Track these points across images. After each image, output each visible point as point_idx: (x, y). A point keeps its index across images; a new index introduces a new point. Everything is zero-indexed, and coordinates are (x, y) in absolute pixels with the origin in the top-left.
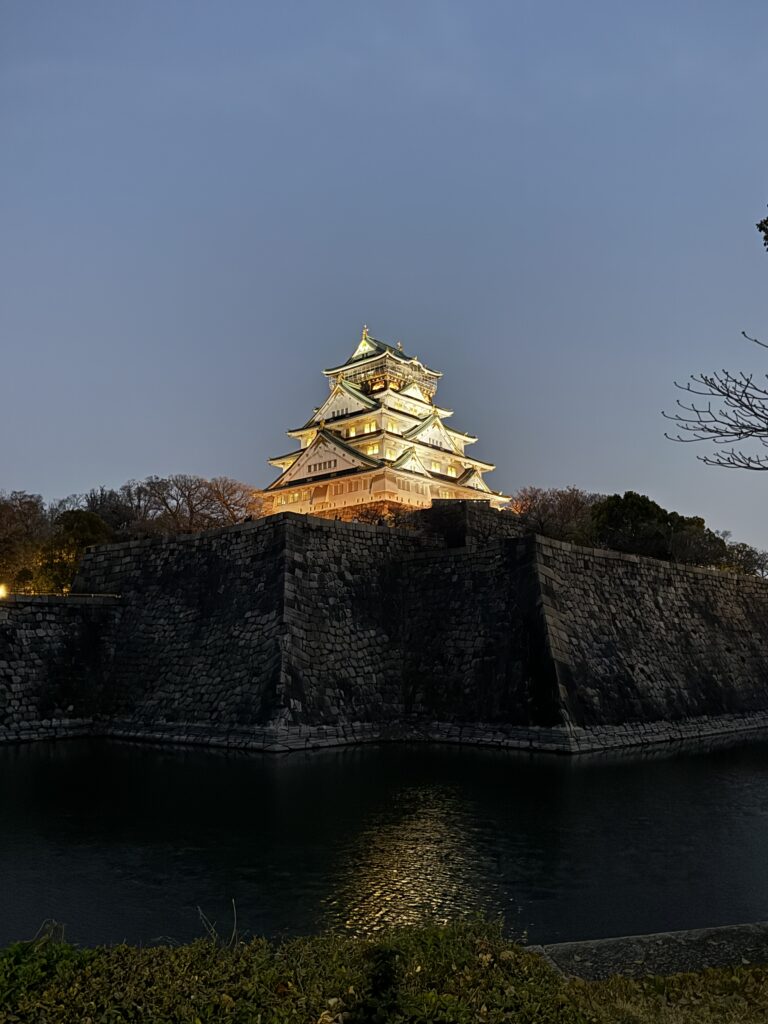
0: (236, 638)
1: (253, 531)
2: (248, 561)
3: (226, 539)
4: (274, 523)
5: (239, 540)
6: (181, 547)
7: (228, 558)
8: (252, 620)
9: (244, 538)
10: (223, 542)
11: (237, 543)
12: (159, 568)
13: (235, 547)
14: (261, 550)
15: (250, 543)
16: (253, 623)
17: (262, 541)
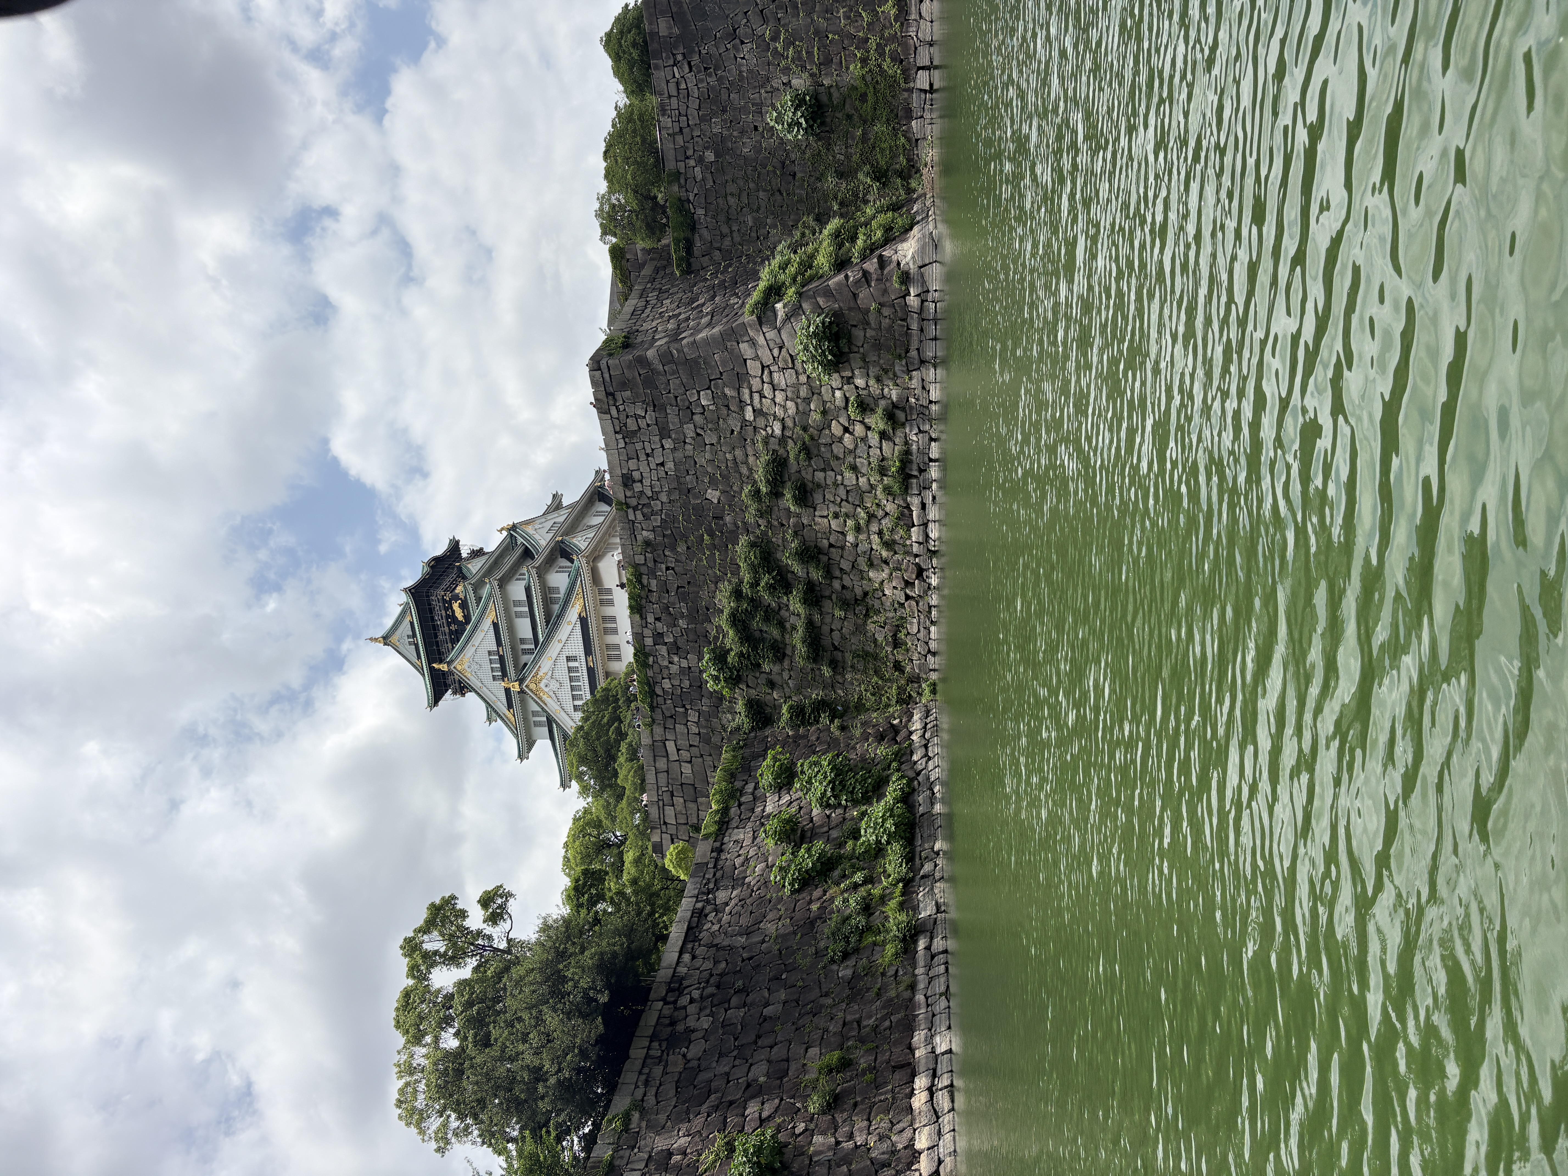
0: (784, 428)
1: (622, 444)
2: (668, 444)
3: (635, 509)
4: (608, 394)
5: (636, 475)
6: (650, 619)
7: (664, 498)
8: (756, 397)
9: (632, 464)
10: (640, 517)
11: (641, 481)
12: (684, 664)
13: (647, 482)
14: (650, 417)
15: (639, 446)
16: (762, 396)
17: (636, 417)
